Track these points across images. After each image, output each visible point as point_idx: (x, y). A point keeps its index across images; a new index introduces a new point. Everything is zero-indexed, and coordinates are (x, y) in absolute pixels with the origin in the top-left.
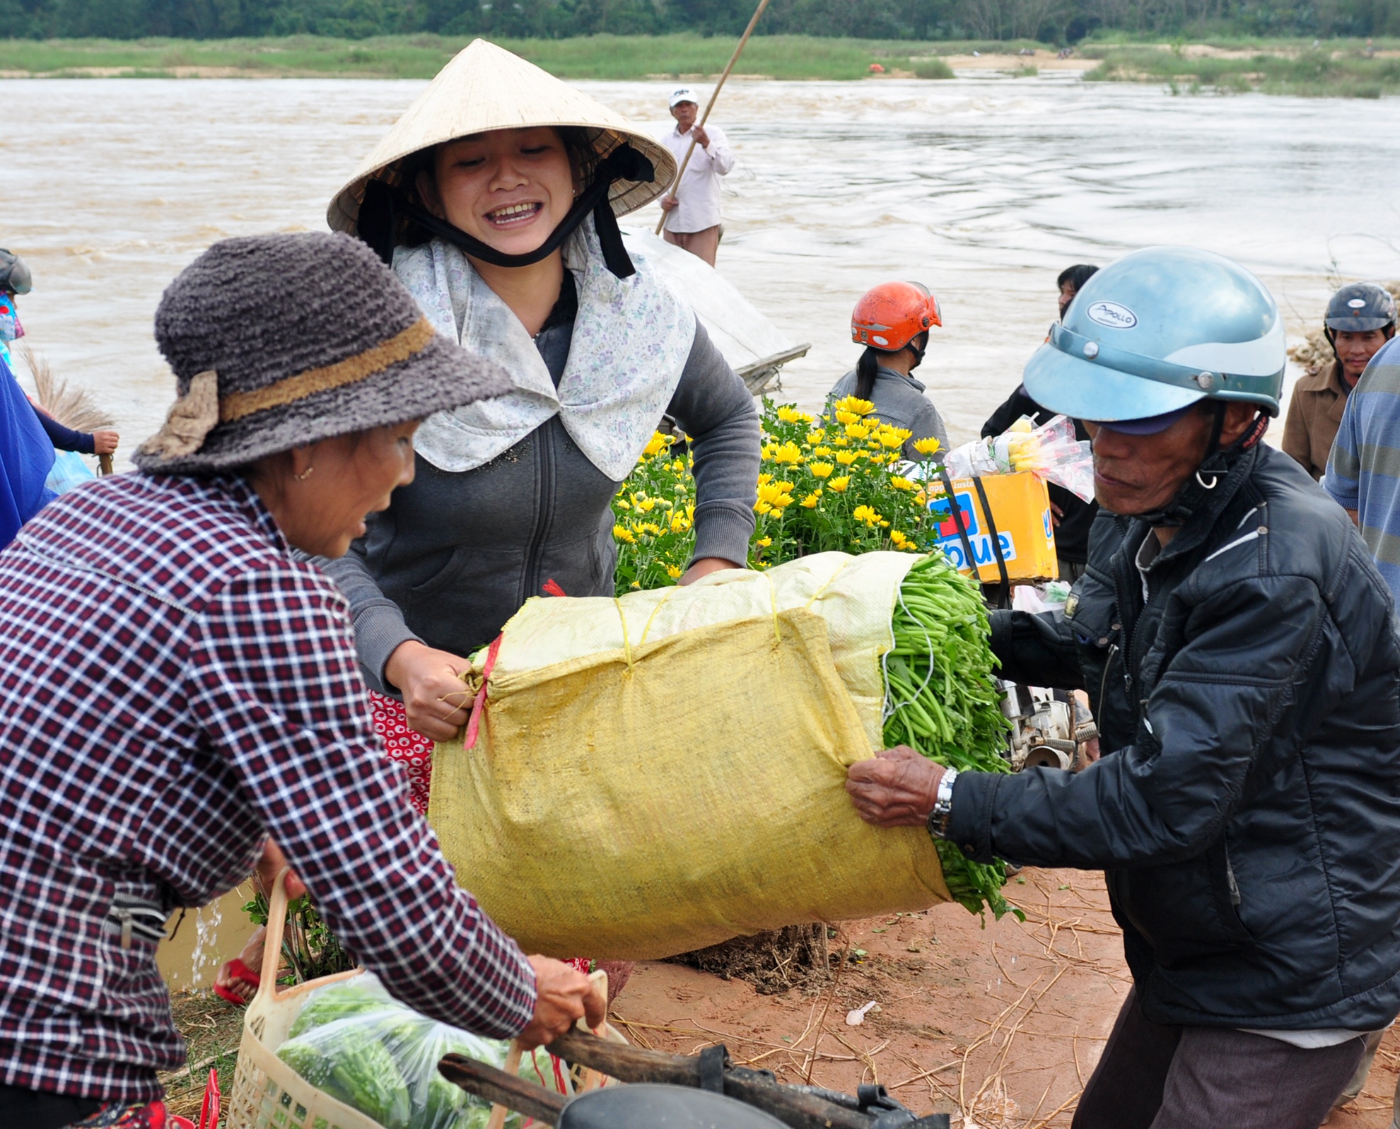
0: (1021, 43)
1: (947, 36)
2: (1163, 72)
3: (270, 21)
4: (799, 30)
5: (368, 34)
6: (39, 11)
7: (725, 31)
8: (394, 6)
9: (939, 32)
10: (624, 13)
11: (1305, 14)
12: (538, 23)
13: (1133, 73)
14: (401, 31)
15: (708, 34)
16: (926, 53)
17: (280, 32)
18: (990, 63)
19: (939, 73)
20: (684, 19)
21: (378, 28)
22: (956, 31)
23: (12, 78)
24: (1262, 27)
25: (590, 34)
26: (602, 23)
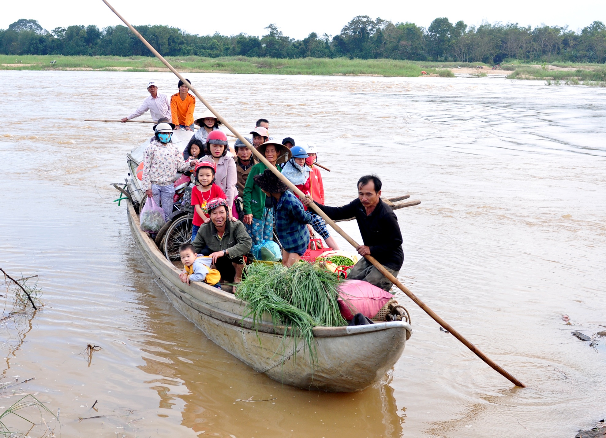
0: (477, 64)
1: (446, 60)
2: (538, 76)
3: (180, 50)
4: (387, 57)
5: (217, 56)
6: (91, 45)
7: (358, 57)
8: (228, 45)
9: (443, 59)
10: (318, 49)
11: (592, 53)
12: (284, 52)
13: (527, 76)
14: (230, 55)
15: (351, 58)
16: (440, 67)
17: (184, 54)
18: (465, 71)
19: (449, 75)
20: (341, 52)
21: (222, 53)
22: (450, 58)
23: (86, 71)
24: (574, 58)
25: (304, 57)
26: (309, 53)
